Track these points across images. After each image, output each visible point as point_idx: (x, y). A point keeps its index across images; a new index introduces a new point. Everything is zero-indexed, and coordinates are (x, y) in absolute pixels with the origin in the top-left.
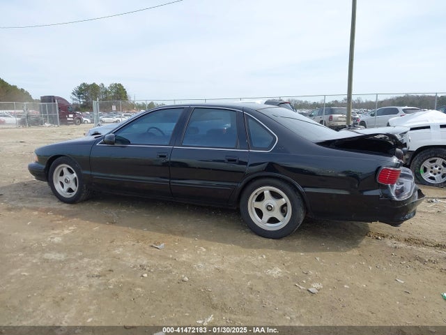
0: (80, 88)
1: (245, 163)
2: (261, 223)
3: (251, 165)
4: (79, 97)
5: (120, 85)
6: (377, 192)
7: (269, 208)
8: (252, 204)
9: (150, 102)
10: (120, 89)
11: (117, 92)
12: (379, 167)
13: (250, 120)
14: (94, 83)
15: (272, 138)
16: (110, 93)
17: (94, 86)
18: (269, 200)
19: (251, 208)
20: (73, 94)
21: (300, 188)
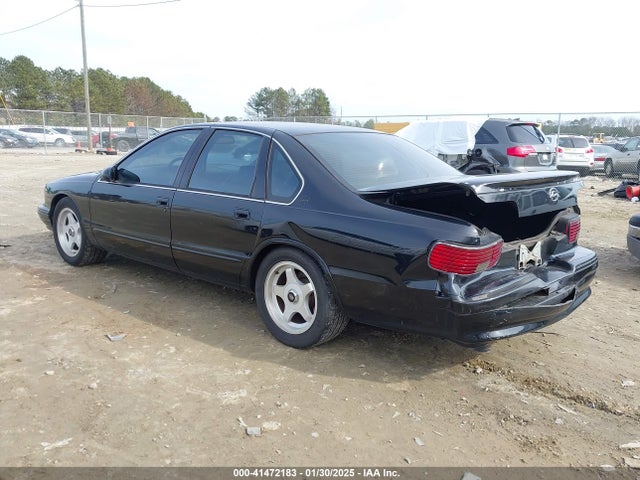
0: (260, 95)
4: (258, 110)
5: (320, 91)
7: (291, 297)
8: (272, 288)
9: (367, 119)
10: (318, 98)
11: (315, 104)
12: (433, 242)
14: (281, 89)
15: (298, 183)
16: (304, 104)
17: (280, 93)
18: (292, 283)
19: (270, 295)
20: (249, 104)
21: (326, 268)
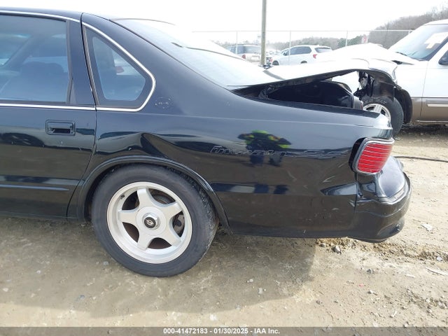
1: (91, 132)
2: (137, 250)
3: (105, 136)
6: (352, 190)
7: (150, 223)
8: (116, 215)
12: (361, 140)
13: (95, 39)
15: (144, 80)
18: (148, 207)
19: (115, 223)
21: (207, 184)
